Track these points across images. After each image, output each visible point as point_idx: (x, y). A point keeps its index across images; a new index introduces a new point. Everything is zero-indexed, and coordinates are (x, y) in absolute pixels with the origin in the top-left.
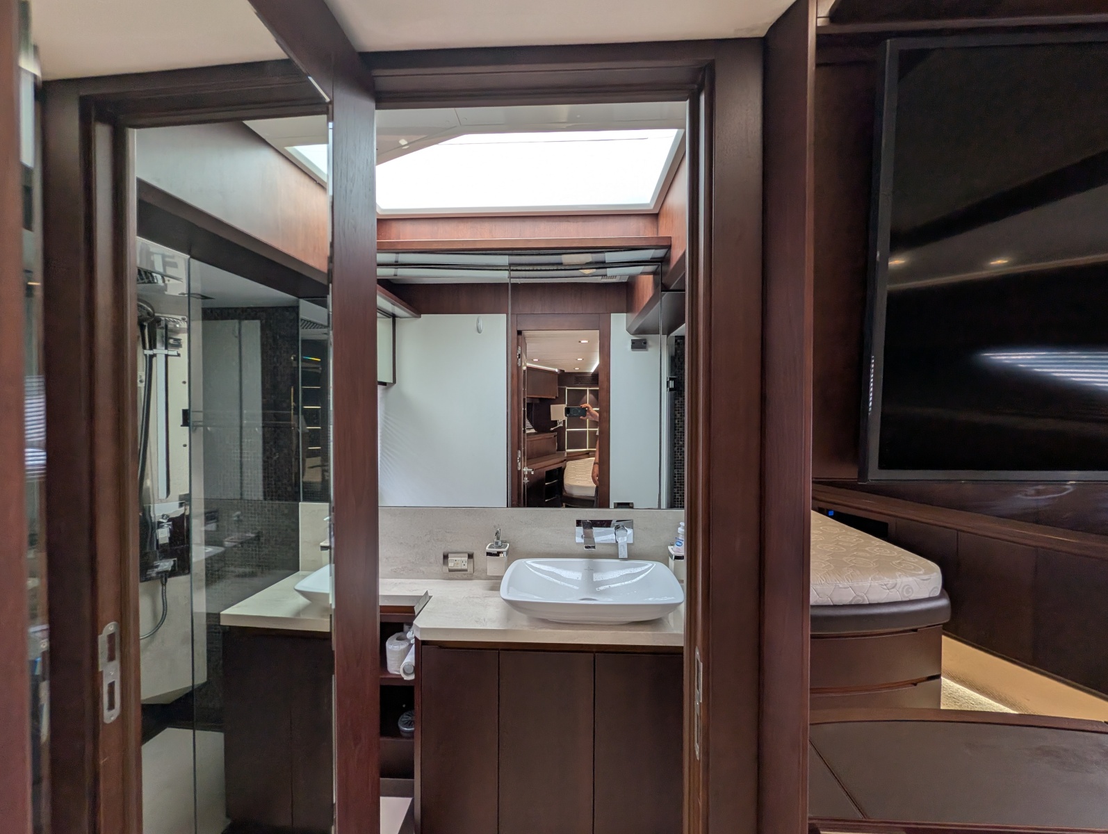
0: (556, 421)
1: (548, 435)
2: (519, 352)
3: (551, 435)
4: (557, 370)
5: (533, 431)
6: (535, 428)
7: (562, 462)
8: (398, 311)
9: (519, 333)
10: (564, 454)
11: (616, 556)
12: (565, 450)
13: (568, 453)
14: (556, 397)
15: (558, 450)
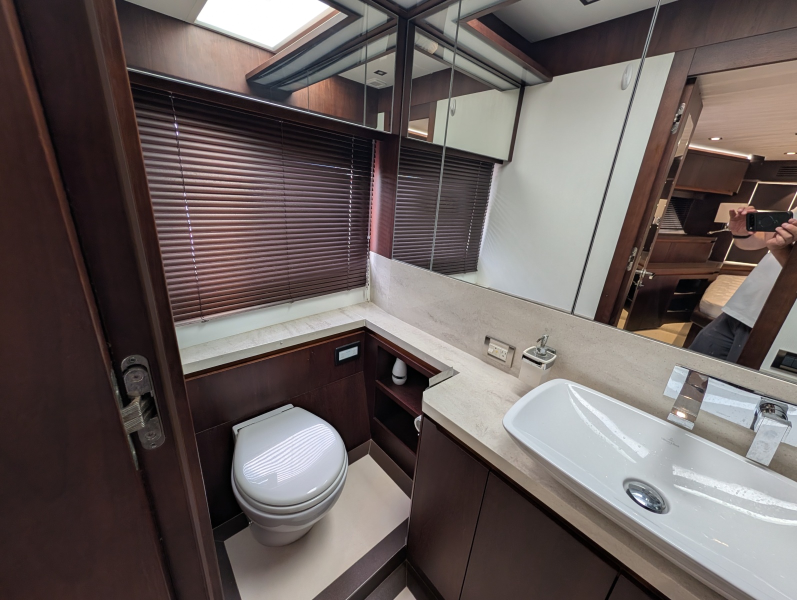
0: (721, 224)
1: (700, 239)
2: (681, 112)
3: (708, 240)
4: (750, 157)
5: (682, 232)
6: (684, 229)
7: (712, 273)
8: (529, 76)
9: (691, 80)
10: (718, 265)
11: (742, 450)
12: (722, 261)
13: (725, 265)
14: (735, 194)
15: (710, 259)
